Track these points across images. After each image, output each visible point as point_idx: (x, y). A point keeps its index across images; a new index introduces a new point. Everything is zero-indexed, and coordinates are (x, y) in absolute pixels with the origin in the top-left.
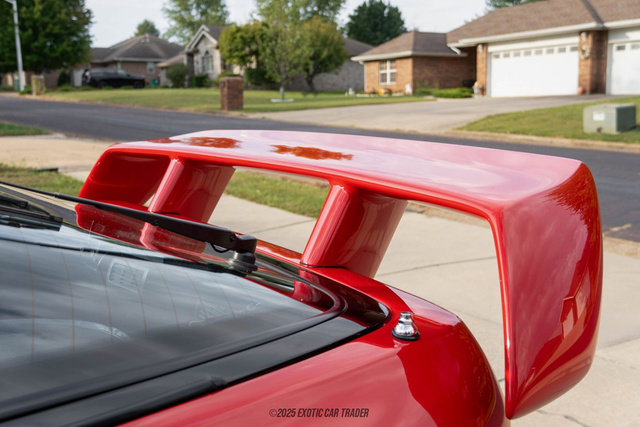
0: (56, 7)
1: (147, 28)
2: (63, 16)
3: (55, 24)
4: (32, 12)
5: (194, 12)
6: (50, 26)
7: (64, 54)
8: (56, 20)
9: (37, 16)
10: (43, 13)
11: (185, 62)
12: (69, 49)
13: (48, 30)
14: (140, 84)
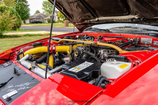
0: (23, 8)
1: (38, 12)
2: (25, 9)
3: (23, 11)
4: (18, 9)
5: (48, 8)
6: (22, 11)
7: (25, 17)
8: (23, 10)
9: (20, 9)
10: (21, 9)
11: (50, 18)
12: (26, 16)
13: (22, 12)
14: (41, 23)
